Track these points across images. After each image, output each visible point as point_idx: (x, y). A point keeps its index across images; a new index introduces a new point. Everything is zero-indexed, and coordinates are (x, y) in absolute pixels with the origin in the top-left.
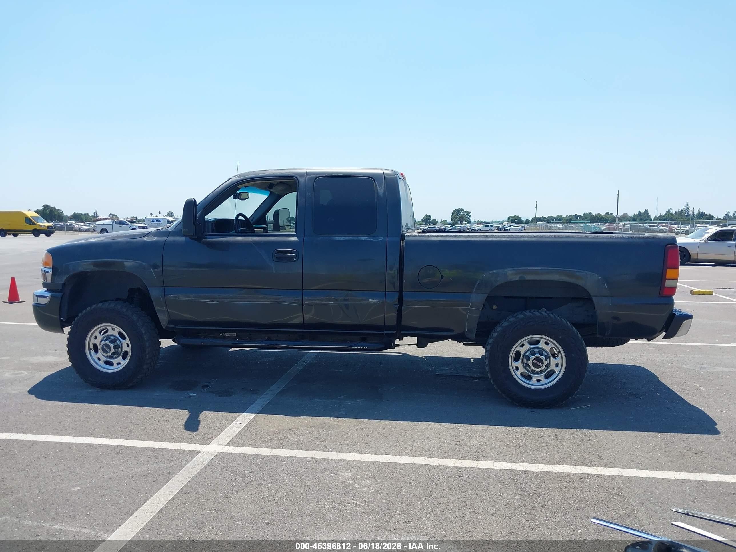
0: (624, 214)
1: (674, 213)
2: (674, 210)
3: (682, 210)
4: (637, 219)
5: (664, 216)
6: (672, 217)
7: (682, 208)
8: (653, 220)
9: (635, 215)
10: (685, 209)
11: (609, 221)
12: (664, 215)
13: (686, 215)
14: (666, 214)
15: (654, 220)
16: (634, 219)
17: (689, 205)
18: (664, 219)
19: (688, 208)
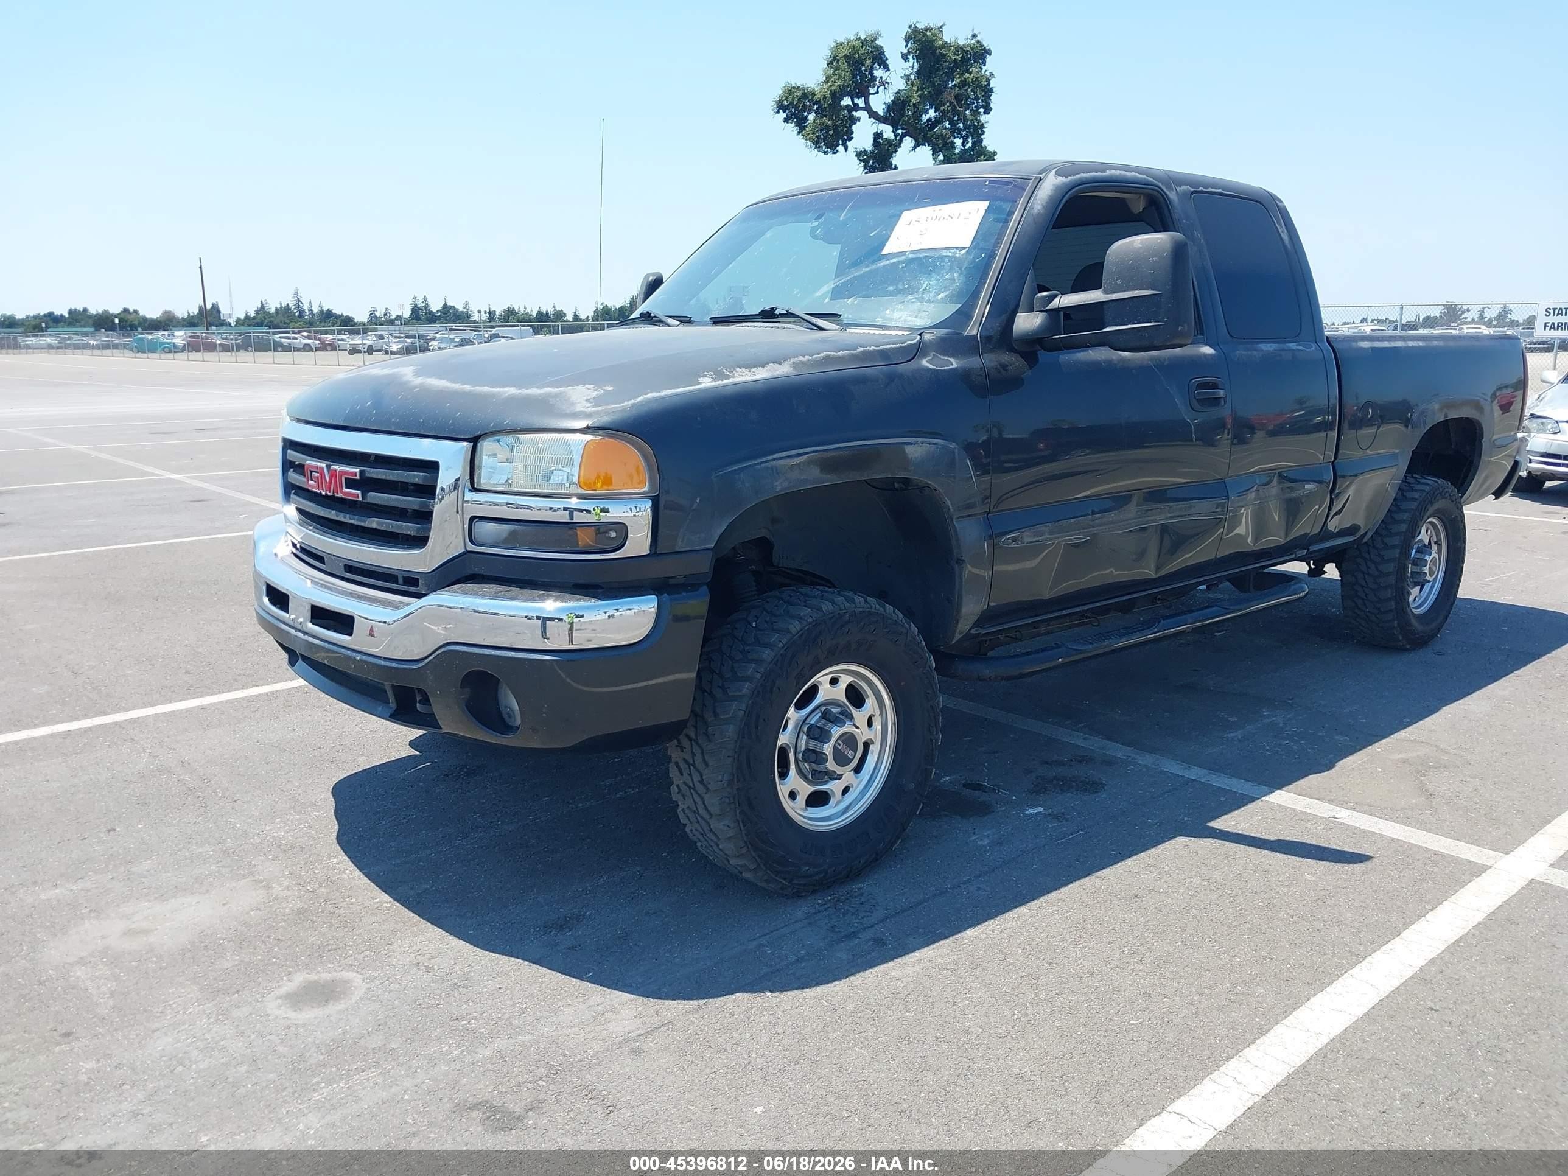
0: (166, 312)
1: (273, 311)
2: (272, 307)
3: (288, 305)
4: (198, 323)
5: (254, 318)
6: (272, 319)
7: (287, 300)
8: (233, 325)
9: (191, 314)
10: (295, 303)
11: (140, 329)
12: (253, 314)
13: (297, 314)
14: (257, 312)
15: (235, 326)
16: (190, 323)
17: (302, 295)
18: (257, 323)
19: (299, 301)
